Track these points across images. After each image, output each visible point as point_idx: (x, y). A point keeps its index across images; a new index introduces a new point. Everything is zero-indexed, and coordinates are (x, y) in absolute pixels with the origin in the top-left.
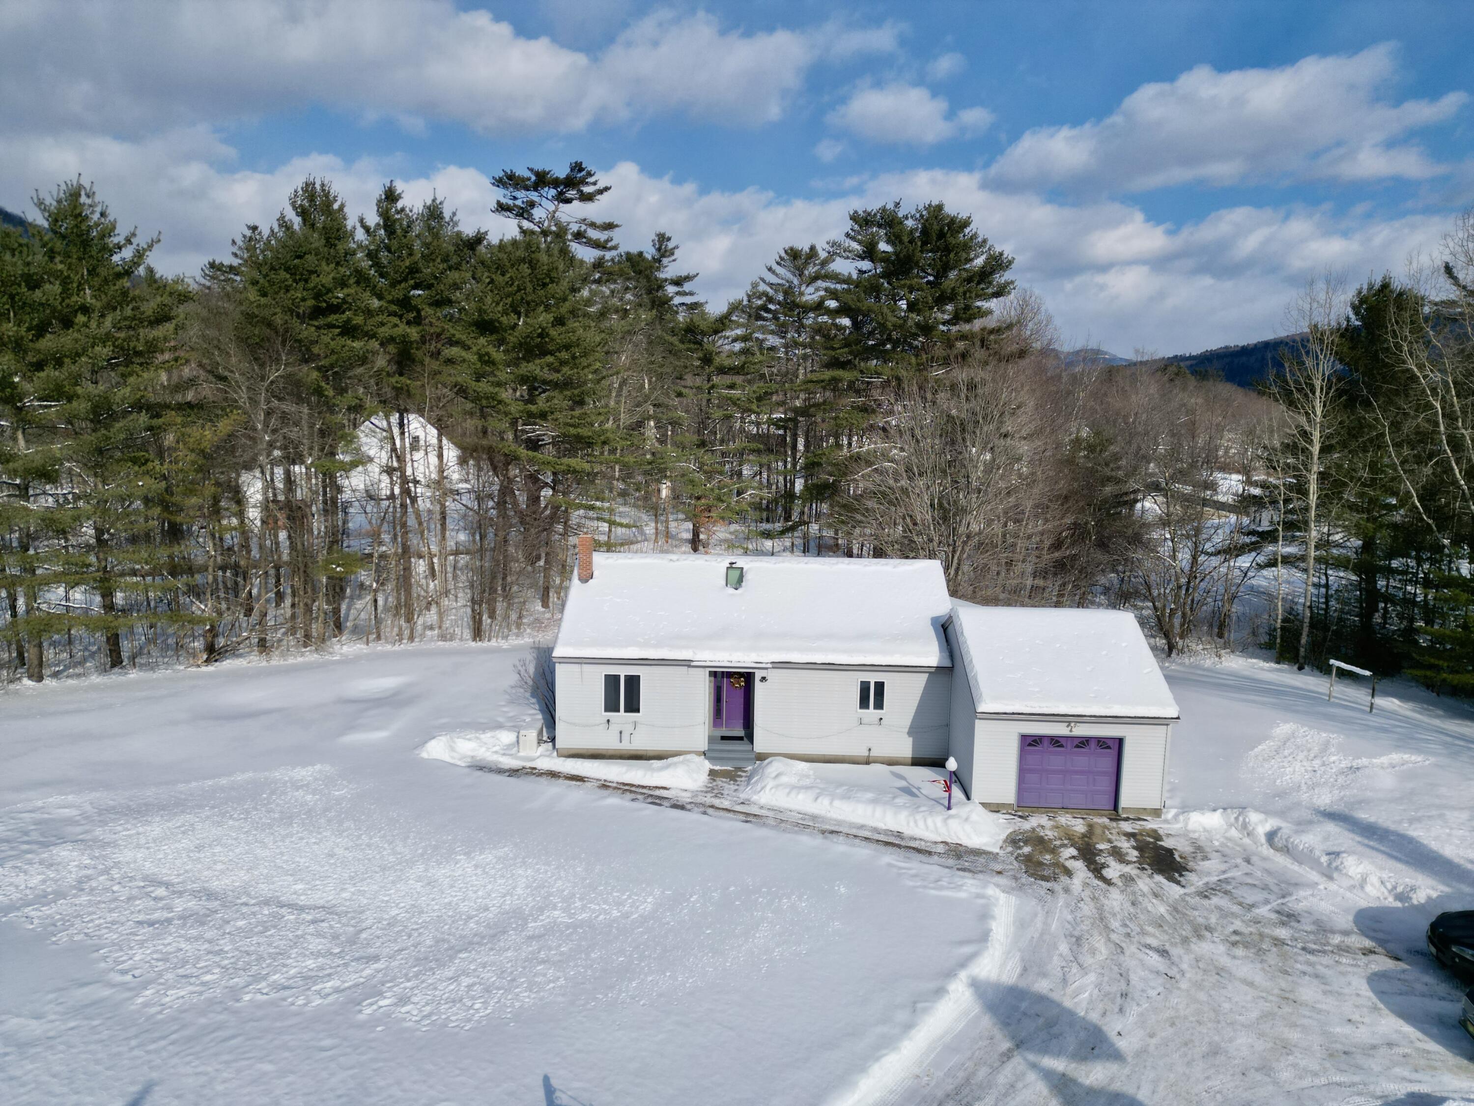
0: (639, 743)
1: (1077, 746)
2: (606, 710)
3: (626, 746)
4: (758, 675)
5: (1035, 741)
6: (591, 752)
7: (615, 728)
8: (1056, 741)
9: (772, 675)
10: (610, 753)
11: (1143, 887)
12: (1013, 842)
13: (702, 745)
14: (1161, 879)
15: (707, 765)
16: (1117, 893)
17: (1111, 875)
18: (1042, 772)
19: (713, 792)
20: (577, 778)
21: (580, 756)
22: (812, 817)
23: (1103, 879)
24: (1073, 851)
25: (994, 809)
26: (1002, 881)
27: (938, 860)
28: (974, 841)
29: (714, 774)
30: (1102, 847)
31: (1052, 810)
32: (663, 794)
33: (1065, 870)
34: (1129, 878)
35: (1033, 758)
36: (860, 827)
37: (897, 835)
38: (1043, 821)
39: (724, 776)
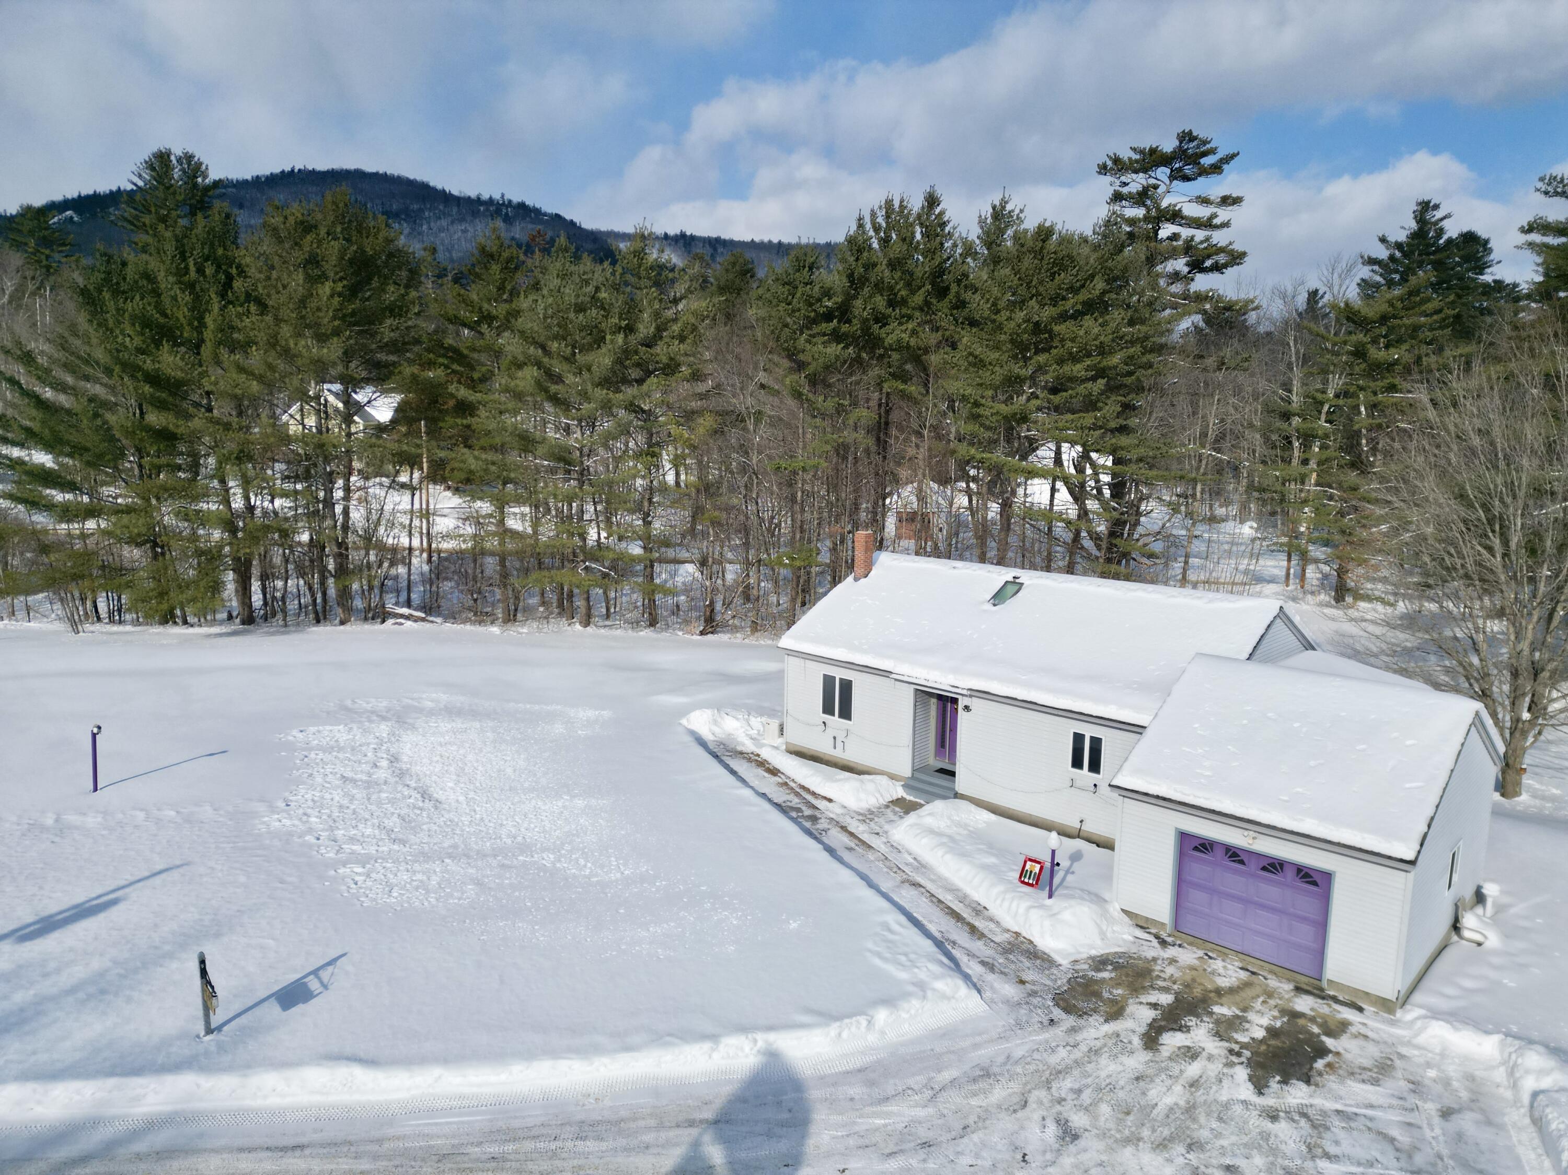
0: (850, 755)
1: (1264, 869)
2: (824, 712)
3: (838, 754)
4: (962, 702)
5: (1203, 845)
6: (811, 753)
7: (830, 733)
8: (1234, 854)
9: (975, 703)
10: (827, 758)
11: (1193, 1069)
12: (1101, 963)
13: (906, 770)
14: (1242, 1073)
15: (899, 792)
16: (1138, 1060)
17: (1172, 1041)
18: (1212, 891)
19: (867, 816)
20: (774, 772)
21: (801, 754)
22: (921, 866)
23: (1151, 1040)
24: (1166, 999)
25: (1142, 923)
26: (1009, 990)
27: (978, 946)
28: (1046, 942)
29: (898, 802)
30: (1222, 1010)
31: (1223, 951)
32: (821, 804)
33: (1116, 1012)
34: (1191, 1054)
35: (1199, 868)
36: (953, 890)
37: (980, 910)
38: (1188, 956)
39: (906, 807)
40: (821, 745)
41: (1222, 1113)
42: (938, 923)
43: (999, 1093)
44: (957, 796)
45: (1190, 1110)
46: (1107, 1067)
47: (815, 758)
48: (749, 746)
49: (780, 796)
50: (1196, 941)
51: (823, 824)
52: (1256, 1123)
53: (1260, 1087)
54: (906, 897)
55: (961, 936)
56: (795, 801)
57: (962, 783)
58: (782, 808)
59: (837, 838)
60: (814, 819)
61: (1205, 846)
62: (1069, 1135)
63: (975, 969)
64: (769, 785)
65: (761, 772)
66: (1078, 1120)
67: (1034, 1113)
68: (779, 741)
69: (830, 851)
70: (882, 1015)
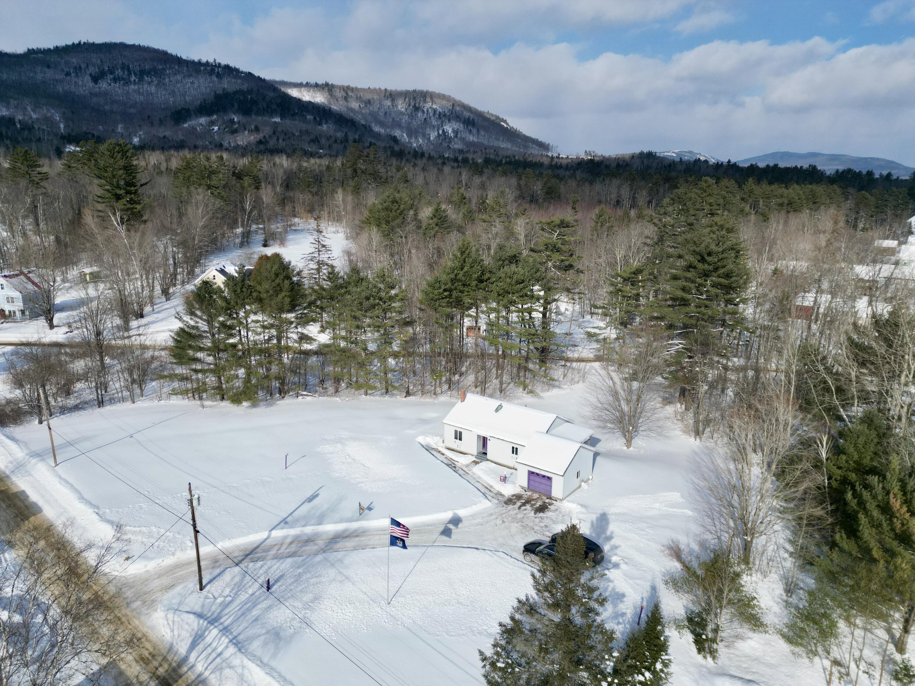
0: (462, 450)
1: (542, 477)
2: (455, 439)
3: (459, 449)
4: (488, 439)
7: (457, 444)
8: (537, 474)
9: (491, 439)
10: (456, 450)
11: (525, 512)
12: (513, 496)
13: (475, 453)
14: (533, 512)
15: (474, 459)
16: (517, 511)
17: (523, 508)
18: (534, 481)
19: (467, 466)
20: (443, 454)
21: (449, 449)
22: (480, 478)
23: (519, 508)
24: (523, 501)
25: (523, 488)
26: (496, 501)
27: (491, 494)
28: (504, 492)
29: (474, 462)
30: (533, 502)
31: (536, 492)
32: (456, 463)
33: (514, 504)
34: (525, 510)
35: (532, 477)
36: (486, 483)
37: (491, 487)
38: (529, 493)
39: (476, 463)
40: (454, 447)
41: (528, 518)
42: (483, 490)
43: (493, 517)
44: (488, 460)
45: (523, 518)
46: (511, 512)
47: (453, 450)
48: (435, 446)
49: (446, 461)
50: (532, 490)
51: (457, 468)
52: (533, 519)
53: (535, 513)
54: (477, 485)
55: (488, 492)
56: (450, 463)
57: (489, 456)
58: (447, 465)
59: (461, 472)
60: (455, 467)
61: (533, 473)
62: (503, 522)
63: (490, 498)
64: (442, 458)
65: (440, 454)
66: (505, 520)
67: (498, 520)
68: (442, 445)
69: (460, 475)
70: (474, 507)
